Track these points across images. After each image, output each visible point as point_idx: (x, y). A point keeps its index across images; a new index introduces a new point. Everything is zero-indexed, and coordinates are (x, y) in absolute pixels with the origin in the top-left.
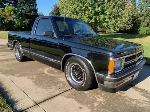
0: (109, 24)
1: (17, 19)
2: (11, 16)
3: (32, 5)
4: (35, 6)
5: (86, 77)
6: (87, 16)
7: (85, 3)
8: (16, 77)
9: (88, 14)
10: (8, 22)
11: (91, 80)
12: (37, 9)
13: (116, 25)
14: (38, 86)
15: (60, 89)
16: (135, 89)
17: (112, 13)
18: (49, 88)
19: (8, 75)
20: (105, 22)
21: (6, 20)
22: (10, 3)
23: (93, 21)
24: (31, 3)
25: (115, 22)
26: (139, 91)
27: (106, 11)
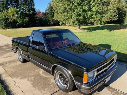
0: (95, 19)
1: (19, 18)
2: (14, 16)
3: (30, 5)
4: (33, 6)
5: (69, 83)
6: (76, 14)
7: (74, 3)
8: (19, 79)
9: (77, 12)
10: (12, 21)
11: (72, 86)
12: (35, 8)
13: (102, 20)
14: (35, 88)
15: (51, 91)
16: (108, 89)
17: (97, 10)
18: (43, 90)
19: (13, 78)
20: (92, 18)
21: (10, 19)
22: (12, 5)
23: (81, 17)
24: (29, 3)
25: (101, 17)
26: (111, 91)
27: (92, 8)
